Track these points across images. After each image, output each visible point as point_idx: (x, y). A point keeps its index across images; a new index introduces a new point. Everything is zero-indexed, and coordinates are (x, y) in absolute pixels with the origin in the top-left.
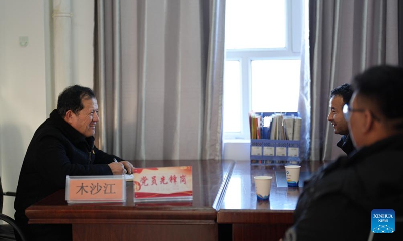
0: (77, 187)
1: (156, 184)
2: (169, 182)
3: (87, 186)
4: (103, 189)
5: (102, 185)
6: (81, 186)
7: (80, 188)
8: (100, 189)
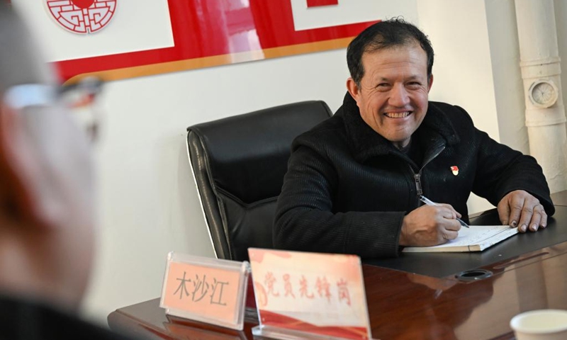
0: (178, 279)
1: (293, 296)
2: (316, 294)
3: (190, 281)
4: (210, 292)
5: (211, 282)
6: (182, 278)
7: (180, 282)
8: (206, 292)
